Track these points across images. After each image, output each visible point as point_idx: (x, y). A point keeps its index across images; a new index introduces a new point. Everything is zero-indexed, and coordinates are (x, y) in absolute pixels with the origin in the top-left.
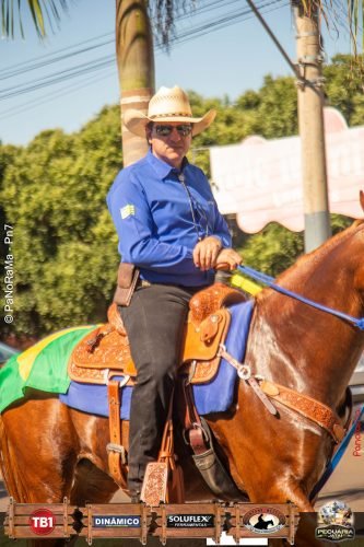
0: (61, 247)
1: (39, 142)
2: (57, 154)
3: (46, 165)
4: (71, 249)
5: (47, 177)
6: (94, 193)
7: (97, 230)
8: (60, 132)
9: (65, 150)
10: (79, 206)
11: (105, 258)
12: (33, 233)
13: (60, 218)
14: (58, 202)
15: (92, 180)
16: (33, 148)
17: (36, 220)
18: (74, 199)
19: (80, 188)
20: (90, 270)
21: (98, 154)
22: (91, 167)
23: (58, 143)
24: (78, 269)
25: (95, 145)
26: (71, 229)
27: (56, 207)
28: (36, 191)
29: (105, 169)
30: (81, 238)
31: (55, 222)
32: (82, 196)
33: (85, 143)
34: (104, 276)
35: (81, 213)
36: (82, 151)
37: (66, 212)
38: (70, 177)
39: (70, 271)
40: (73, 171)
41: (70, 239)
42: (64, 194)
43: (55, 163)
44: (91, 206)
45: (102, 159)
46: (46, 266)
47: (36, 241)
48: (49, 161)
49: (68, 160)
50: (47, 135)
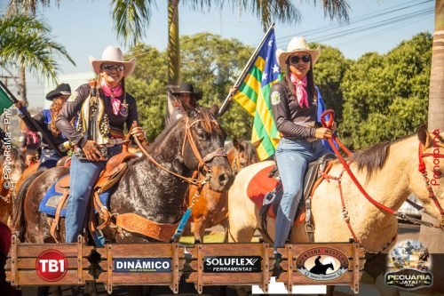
0: (370, 115)
1: (364, 58)
2: (373, 65)
3: (367, 71)
4: (376, 116)
5: (366, 77)
6: (391, 88)
7: (391, 107)
8: (376, 54)
9: (378, 63)
10: (382, 94)
11: (394, 123)
12: (356, 106)
13: (371, 100)
14: (371, 91)
15: (391, 81)
16: (361, 61)
17: (358, 100)
18: (380, 90)
19: (384, 84)
20: (385, 128)
21: (396, 66)
22: (391, 74)
23: (374, 60)
24: (378, 127)
25: (396, 62)
26: (376, 106)
27: (370, 93)
28: (360, 84)
29: (399, 75)
30: (381, 111)
31: (368, 101)
32: (385, 89)
33: (390, 60)
34: (392, 133)
35: (383, 97)
36: (388, 65)
37: (375, 97)
38: (379, 78)
39: (373, 128)
40: (381, 75)
41: (376, 111)
42: (375, 87)
43: (372, 70)
44: (389, 94)
45: (398, 69)
46: (361, 124)
47: (357, 110)
48: (369, 68)
49: (379, 69)
50: (369, 55)
